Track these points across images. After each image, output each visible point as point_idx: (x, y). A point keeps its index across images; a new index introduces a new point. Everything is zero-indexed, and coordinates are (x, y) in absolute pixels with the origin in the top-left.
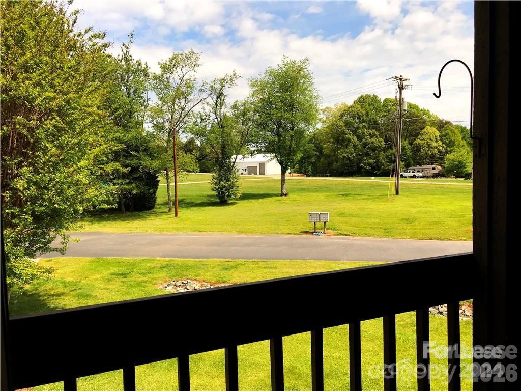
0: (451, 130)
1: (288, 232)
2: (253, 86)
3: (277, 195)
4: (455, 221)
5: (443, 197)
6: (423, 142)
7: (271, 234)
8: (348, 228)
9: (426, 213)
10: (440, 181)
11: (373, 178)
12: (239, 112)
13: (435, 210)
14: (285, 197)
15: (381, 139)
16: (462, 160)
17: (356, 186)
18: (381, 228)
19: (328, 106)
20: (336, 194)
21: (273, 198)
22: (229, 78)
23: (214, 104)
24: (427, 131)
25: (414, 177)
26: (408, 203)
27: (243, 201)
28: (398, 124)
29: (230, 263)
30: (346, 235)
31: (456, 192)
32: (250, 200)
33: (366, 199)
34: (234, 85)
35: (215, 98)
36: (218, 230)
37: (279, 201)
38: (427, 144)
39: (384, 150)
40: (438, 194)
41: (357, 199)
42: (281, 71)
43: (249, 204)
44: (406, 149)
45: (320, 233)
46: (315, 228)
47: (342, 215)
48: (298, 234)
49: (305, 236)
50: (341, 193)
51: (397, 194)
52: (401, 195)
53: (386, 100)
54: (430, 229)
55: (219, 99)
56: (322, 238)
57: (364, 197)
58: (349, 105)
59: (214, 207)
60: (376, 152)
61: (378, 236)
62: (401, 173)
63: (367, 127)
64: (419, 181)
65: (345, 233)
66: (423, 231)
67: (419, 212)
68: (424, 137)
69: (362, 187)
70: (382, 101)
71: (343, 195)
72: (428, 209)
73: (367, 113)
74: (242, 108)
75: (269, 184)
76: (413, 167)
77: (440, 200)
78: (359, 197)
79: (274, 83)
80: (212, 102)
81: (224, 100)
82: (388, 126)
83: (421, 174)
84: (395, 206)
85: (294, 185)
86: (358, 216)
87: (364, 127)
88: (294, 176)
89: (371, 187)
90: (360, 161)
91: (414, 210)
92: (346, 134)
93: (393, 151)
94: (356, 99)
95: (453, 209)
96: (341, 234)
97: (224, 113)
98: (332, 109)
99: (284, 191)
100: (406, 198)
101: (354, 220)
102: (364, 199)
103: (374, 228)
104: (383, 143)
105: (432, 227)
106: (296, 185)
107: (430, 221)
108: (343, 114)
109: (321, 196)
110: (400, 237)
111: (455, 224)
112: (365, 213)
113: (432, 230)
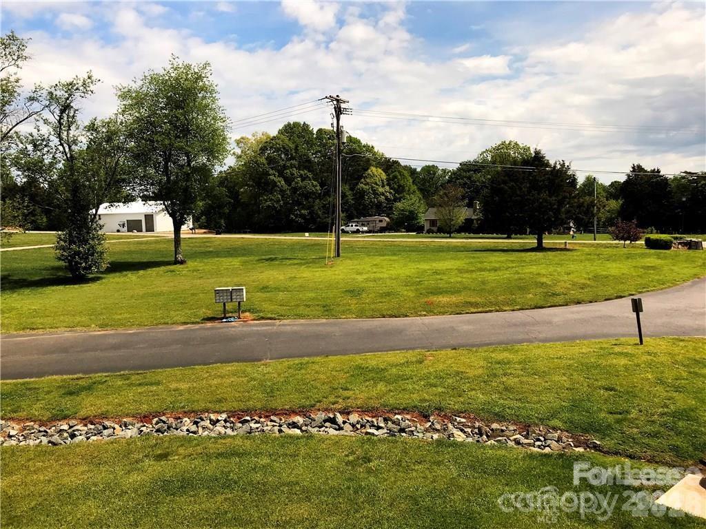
0: (399, 172)
1: (182, 320)
2: (123, 96)
3: (168, 263)
4: (412, 290)
5: (395, 258)
6: (367, 187)
7: (157, 324)
8: (273, 307)
9: (375, 281)
10: (389, 237)
11: (307, 234)
12: (100, 136)
13: (386, 276)
14: (182, 266)
15: (315, 183)
16: (413, 209)
17: (285, 247)
18: (318, 305)
19: (244, 136)
20: (257, 258)
21: (163, 268)
22: (81, 84)
23: (57, 122)
24: (371, 173)
25: (358, 231)
26: (351, 267)
27: (112, 275)
28: (336, 162)
29: (80, 382)
30: (271, 319)
31: (409, 251)
32: (125, 273)
33: (297, 264)
34: (90, 93)
35: (57, 112)
36: (65, 324)
37: (171, 271)
38: (372, 190)
39: (319, 197)
40: (388, 255)
41: (285, 264)
42: (167, 78)
43: (122, 279)
44: (347, 196)
45: (232, 319)
46: (225, 311)
47: (265, 289)
48: (198, 323)
49: (209, 325)
50: (264, 257)
51: (338, 255)
52: (343, 257)
53: (320, 131)
54: (381, 302)
55: (64, 115)
56: (234, 327)
57: (296, 261)
58: (272, 136)
59: (61, 287)
60: (310, 199)
61: (314, 317)
62: (342, 227)
63: (297, 166)
64: (364, 237)
65: (270, 315)
66: (373, 306)
67: (367, 280)
68: (368, 180)
69: (292, 247)
70: (315, 132)
71: (267, 260)
72: (378, 275)
73: (297, 146)
74: (104, 130)
75: (158, 246)
76: (356, 220)
77: (391, 262)
78: (289, 262)
79: (157, 95)
80: (53, 119)
81: (73, 116)
82: (323, 165)
83: (365, 229)
84: (337, 272)
85: (196, 247)
86: (286, 289)
87: (292, 166)
88: (198, 233)
89: (304, 247)
90: (291, 211)
91: (360, 278)
92: (270, 175)
93: (331, 199)
94: (281, 128)
95: (409, 274)
96: (263, 318)
97: (74, 136)
98: (250, 140)
99: (180, 257)
100: (350, 261)
101: (281, 295)
102: (295, 264)
103: (308, 306)
104: (318, 188)
105: (384, 300)
106: (200, 247)
107: (381, 292)
108: (265, 147)
109: (236, 262)
110: (344, 317)
111: (411, 294)
112: (296, 285)
113: (384, 304)
